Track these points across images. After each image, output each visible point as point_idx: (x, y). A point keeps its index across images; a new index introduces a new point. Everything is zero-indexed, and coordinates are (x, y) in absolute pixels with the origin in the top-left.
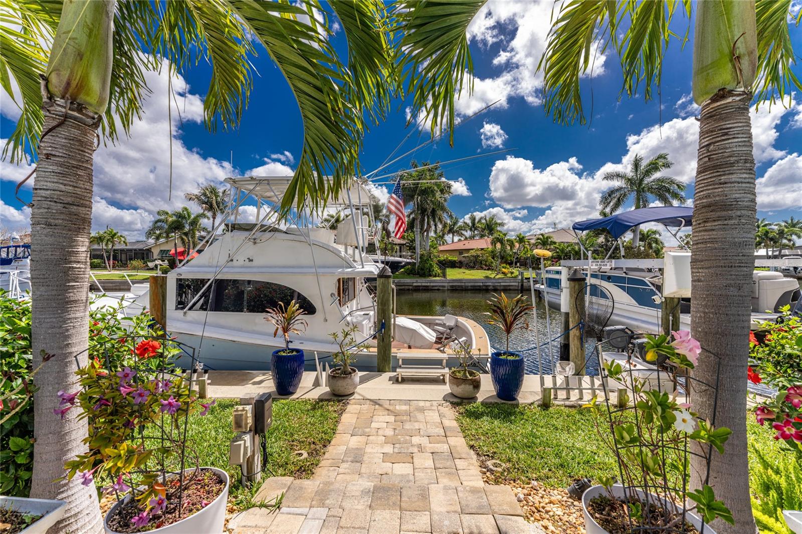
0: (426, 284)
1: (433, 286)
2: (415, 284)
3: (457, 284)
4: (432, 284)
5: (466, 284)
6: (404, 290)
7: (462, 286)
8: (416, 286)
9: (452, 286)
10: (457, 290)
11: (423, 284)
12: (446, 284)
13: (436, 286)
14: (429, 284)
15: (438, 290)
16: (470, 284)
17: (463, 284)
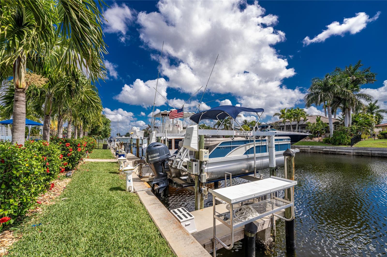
0: (334, 150)
1: (340, 152)
2: (324, 149)
3: (362, 151)
4: (338, 150)
5: (373, 152)
6: (316, 153)
7: (368, 153)
8: (325, 151)
9: (356, 153)
10: (363, 156)
11: (331, 150)
12: (352, 151)
13: (342, 152)
14: (336, 150)
15: (344, 154)
16: (377, 152)
17: (370, 152)
